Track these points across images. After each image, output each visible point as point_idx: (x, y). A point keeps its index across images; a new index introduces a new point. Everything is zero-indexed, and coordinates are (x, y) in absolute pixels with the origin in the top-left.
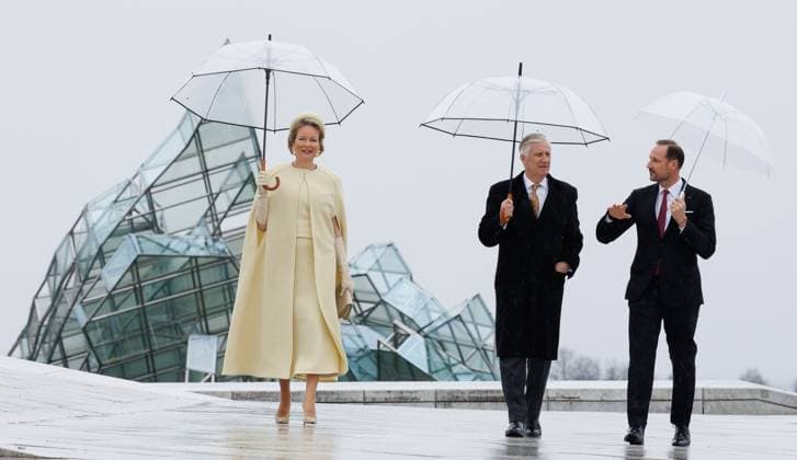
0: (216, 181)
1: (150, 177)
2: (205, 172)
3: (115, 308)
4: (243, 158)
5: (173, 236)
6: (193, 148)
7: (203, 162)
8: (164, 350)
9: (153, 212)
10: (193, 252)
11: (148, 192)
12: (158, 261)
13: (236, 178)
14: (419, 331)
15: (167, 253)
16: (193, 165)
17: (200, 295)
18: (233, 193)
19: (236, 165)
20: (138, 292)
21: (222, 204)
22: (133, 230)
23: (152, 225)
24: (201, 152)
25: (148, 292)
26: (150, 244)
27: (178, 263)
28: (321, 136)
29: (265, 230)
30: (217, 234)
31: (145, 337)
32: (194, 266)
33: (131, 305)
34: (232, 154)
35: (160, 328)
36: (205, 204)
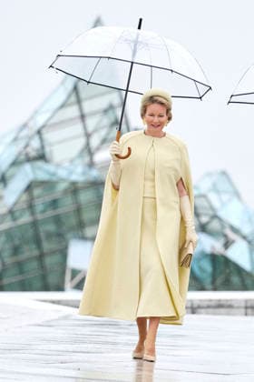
0: (91, 123)
1: (40, 120)
2: (83, 117)
3: (14, 219)
4: (111, 107)
5: (58, 165)
6: (73, 99)
7: (81, 109)
8: (53, 252)
9: (43, 147)
10: (74, 178)
11: (39, 132)
12: (48, 185)
13: (106, 121)
14: (244, 238)
15: (54, 179)
16: (73, 111)
17: (78, 210)
18: (103, 133)
19: (105, 111)
20: (31, 207)
21: (95, 141)
22: (29, 159)
23: (42, 157)
24: (79, 102)
25: (39, 207)
26: (40, 172)
27: (62, 186)
29: (118, 190)
30: (91, 165)
31: (38, 242)
32: (74, 189)
33: (26, 219)
34: (102, 103)
35: (49, 236)
36: (81, 142)
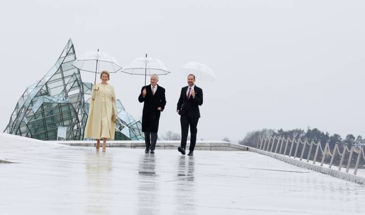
0: (66, 80)
1: (47, 79)
2: (63, 78)
3: (36, 118)
4: (74, 74)
5: (53, 97)
6: (59, 70)
7: (63, 75)
8: (51, 131)
9: (47, 90)
10: (59, 102)
11: (46, 84)
12: (49, 104)
13: (73, 80)
14: (127, 125)
15: (52, 102)
16: (59, 76)
17: (62, 114)
18: (72, 84)
19: (72, 76)
20: (43, 113)
21: (68, 87)
22: (42, 95)
23: (47, 93)
24: (62, 72)
25: (46, 114)
26: (47, 99)
27: (55, 105)
28: (109, 76)
29: (94, 100)
30: (67, 96)
31: (45, 127)
32: (60, 106)
33: (40, 118)
34: (71, 72)
35: (49, 124)
36: (63, 88)
